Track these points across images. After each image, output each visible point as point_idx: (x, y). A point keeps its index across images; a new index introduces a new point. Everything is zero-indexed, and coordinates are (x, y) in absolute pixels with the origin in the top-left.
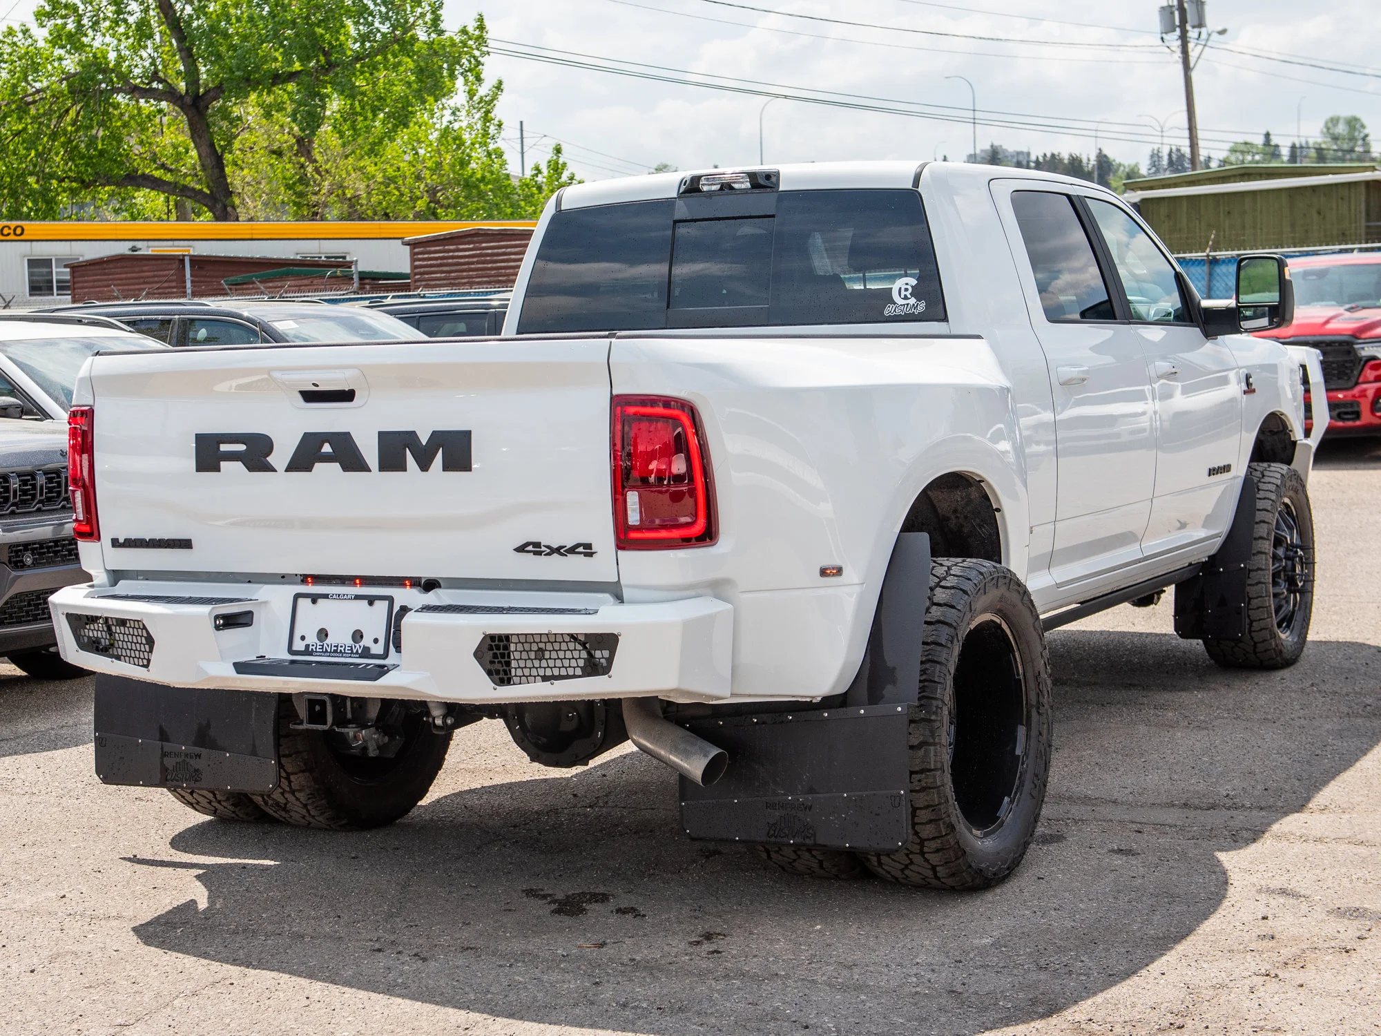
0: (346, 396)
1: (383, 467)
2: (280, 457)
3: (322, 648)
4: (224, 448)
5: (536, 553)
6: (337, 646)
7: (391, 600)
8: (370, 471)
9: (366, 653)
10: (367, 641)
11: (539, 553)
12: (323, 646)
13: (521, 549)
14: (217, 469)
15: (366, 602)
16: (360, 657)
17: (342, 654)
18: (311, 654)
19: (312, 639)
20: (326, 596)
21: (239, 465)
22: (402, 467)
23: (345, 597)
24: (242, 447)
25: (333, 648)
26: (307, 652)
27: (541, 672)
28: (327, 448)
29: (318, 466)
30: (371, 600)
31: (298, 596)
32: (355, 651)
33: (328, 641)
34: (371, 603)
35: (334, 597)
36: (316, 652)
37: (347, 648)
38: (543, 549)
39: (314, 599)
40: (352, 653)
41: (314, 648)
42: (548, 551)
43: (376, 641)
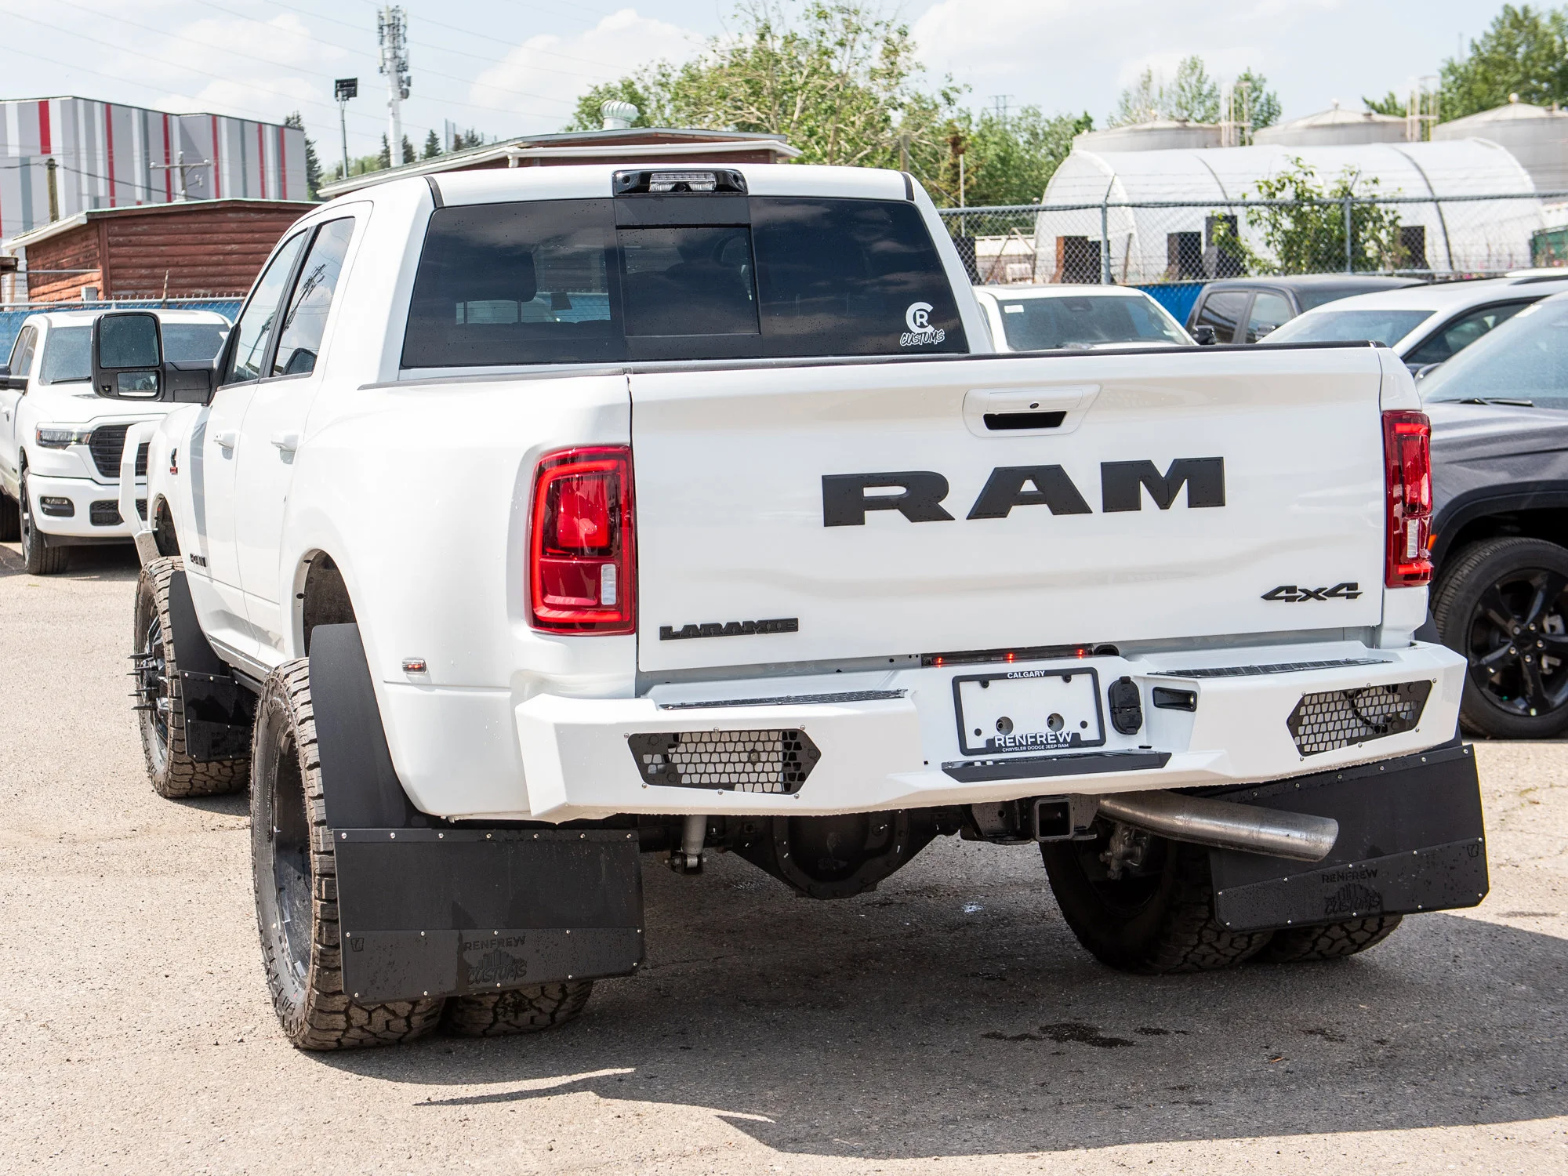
0: (1053, 419)
1: (1108, 507)
2: (960, 498)
3: (1015, 742)
4: (869, 492)
5: (1288, 599)
6: (1035, 737)
7: (1092, 672)
8: (1091, 512)
9: (1076, 742)
10: (1070, 727)
11: (1293, 599)
12: (1014, 738)
13: (1270, 596)
14: (861, 521)
15: (1059, 679)
16: (1070, 747)
17: (1045, 746)
18: (999, 750)
19: (991, 732)
20: (1003, 676)
21: (896, 514)
22: (1134, 505)
23: (1032, 674)
24: (899, 491)
25: (1030, 740)
26: (991, 747)
27: (1348, 734)
28: (1029, 486)
29: (1015, 510)
30: (1066, 675)
31: (957, 681)
32: (1061, 740)
33: (1016, 732)
34: (1067, 679)
35: (1016, 675)
36: (1006, 747)
37: (1049, 738)
38: (1299, 593)
39: (984, 681)
40: (1058, 742)
41: (1002, 742)
42: (1304, 595)
43: (1084, 725)
